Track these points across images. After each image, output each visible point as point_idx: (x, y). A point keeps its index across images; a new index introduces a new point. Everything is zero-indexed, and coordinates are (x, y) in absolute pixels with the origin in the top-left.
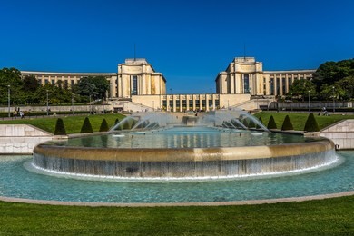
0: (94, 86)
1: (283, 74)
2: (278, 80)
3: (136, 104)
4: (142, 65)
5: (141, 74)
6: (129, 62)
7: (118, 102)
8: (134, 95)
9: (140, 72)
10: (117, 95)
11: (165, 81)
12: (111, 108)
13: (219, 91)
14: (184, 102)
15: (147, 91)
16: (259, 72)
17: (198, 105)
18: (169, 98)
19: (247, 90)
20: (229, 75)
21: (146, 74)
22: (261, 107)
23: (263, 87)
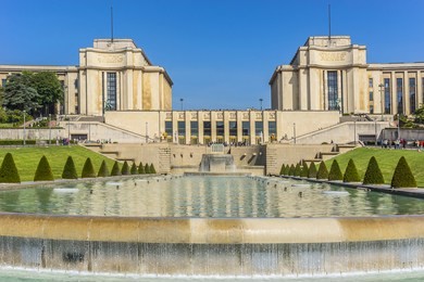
0: (33, 91)
1: (411, 70)
2: (400, 82)
3: (113, 127)
4: (125, 51)
5: (124, 69)
6: (100, 45)
7: (79, 123)
8: (111, 109)
9: (120, 65)
10: (77, 109)
11: (171, 83)
12: (65, 134)
13: (276, 104)
14: (207, 125)
15: (135, 102)
16: (360, 67)
17: (233, 132)
18: (177, 117)
19: (333, 103)
20: (296, 71)
21: (134, 69)
22: (361, 137)
23: (366, 97)
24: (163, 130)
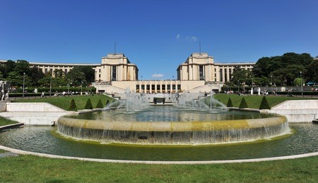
1: (229, 66)
2: (225, 70)
3: (115, 87)
5: (119, 65)
6: (110, 56)
7: (102, 86)
8: (113, 80)
9: (118, 63)
10: (100, 80)
11: (138, 70)
13: (179, 79)
14: (153, 86)
15: (124, 77)
16: (211, 64)
17: (164, 89)
18: (141, 83)
19: (202, 77)
20: (188, 66)
21: (123, 65)
22: (213, 90)
23: (214, 75)
24: (135, 88)
